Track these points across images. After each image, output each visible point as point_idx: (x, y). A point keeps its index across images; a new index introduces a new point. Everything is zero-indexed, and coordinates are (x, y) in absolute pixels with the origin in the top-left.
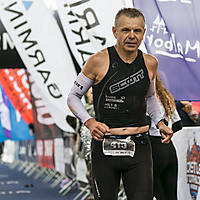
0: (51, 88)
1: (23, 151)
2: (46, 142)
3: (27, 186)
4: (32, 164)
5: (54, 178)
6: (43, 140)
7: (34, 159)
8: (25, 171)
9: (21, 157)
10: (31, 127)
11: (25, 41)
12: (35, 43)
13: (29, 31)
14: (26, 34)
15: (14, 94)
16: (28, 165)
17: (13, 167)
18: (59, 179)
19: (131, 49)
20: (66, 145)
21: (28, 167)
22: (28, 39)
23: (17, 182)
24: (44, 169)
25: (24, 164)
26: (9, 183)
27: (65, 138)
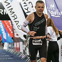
0: (19, 26)
1: (10, 46)
2: (17, 43)
3: (11, 57)
4: (13, 50)
5: (20, 54)
6: (16, 42)
7: (13, 48)
8: (11, 52)
9: (9, 48)
10: (13, 38)
11: (11, 12)
12: (14, 12)
13: (12, 9)
14: (11, 10)
15: (7, 28)
16: (12, 50)
17: (7, 51)
18: (21, 54)
19: (40, 13)
20: (23, 44)
21: (12, 51)
22: (12, 11)
23: (8, 55)
24: (17, 51)
25: (10, 50)
26: (6, 56)
27: (23, 42)
